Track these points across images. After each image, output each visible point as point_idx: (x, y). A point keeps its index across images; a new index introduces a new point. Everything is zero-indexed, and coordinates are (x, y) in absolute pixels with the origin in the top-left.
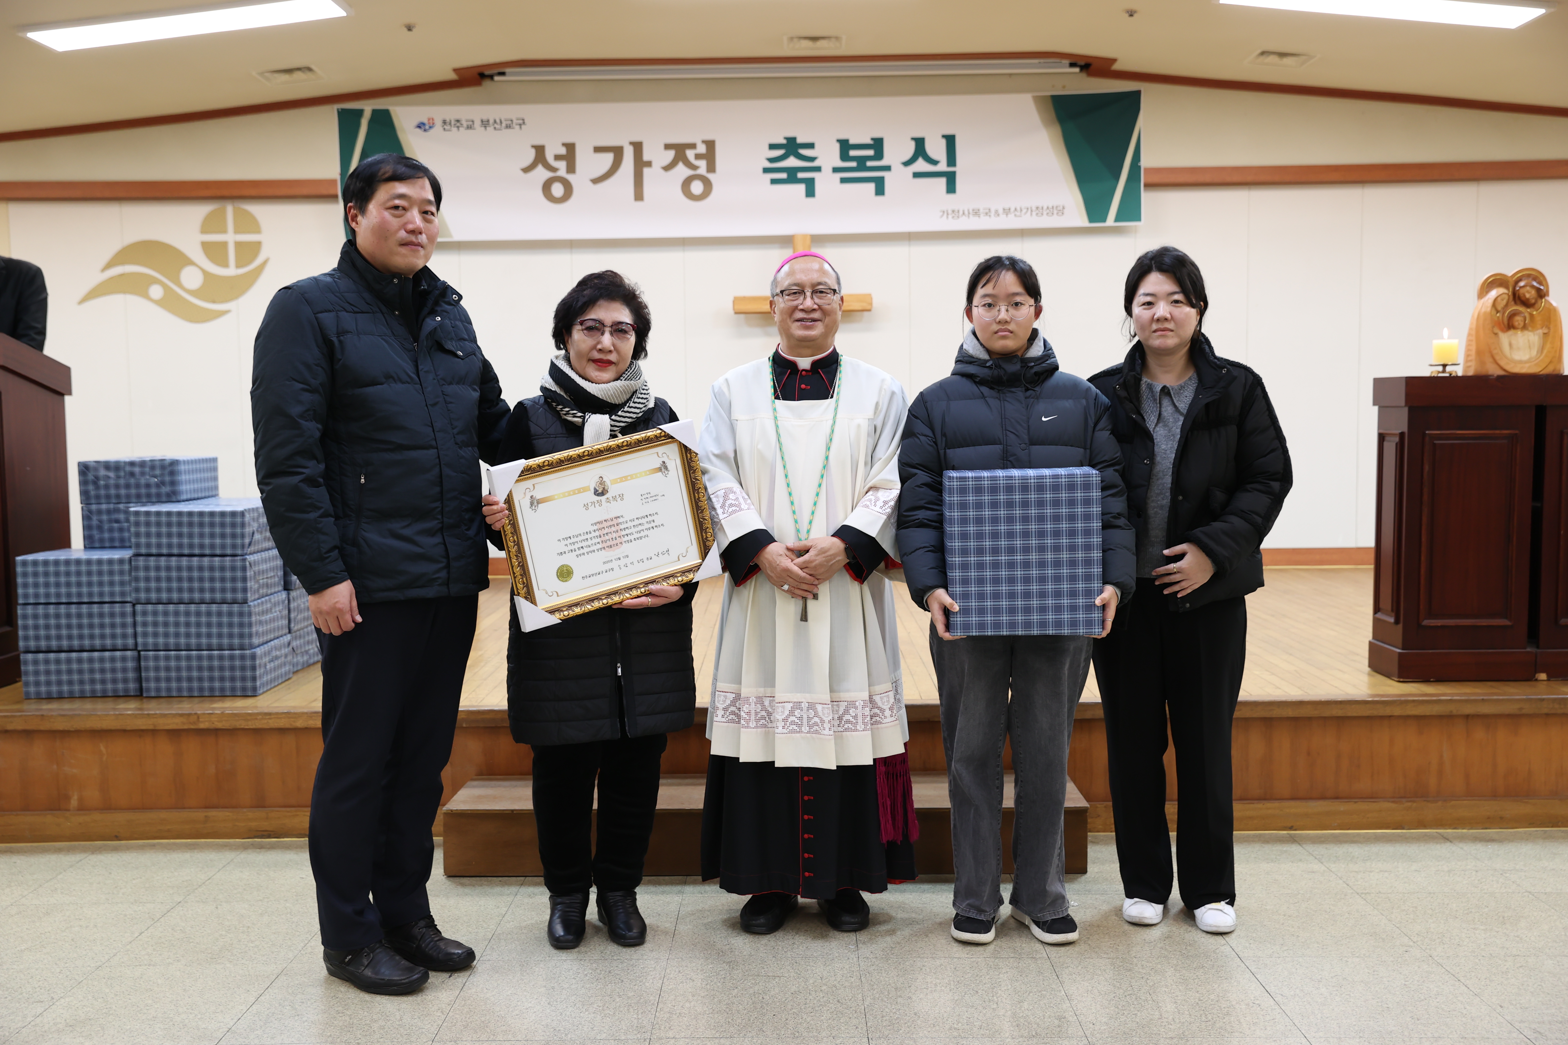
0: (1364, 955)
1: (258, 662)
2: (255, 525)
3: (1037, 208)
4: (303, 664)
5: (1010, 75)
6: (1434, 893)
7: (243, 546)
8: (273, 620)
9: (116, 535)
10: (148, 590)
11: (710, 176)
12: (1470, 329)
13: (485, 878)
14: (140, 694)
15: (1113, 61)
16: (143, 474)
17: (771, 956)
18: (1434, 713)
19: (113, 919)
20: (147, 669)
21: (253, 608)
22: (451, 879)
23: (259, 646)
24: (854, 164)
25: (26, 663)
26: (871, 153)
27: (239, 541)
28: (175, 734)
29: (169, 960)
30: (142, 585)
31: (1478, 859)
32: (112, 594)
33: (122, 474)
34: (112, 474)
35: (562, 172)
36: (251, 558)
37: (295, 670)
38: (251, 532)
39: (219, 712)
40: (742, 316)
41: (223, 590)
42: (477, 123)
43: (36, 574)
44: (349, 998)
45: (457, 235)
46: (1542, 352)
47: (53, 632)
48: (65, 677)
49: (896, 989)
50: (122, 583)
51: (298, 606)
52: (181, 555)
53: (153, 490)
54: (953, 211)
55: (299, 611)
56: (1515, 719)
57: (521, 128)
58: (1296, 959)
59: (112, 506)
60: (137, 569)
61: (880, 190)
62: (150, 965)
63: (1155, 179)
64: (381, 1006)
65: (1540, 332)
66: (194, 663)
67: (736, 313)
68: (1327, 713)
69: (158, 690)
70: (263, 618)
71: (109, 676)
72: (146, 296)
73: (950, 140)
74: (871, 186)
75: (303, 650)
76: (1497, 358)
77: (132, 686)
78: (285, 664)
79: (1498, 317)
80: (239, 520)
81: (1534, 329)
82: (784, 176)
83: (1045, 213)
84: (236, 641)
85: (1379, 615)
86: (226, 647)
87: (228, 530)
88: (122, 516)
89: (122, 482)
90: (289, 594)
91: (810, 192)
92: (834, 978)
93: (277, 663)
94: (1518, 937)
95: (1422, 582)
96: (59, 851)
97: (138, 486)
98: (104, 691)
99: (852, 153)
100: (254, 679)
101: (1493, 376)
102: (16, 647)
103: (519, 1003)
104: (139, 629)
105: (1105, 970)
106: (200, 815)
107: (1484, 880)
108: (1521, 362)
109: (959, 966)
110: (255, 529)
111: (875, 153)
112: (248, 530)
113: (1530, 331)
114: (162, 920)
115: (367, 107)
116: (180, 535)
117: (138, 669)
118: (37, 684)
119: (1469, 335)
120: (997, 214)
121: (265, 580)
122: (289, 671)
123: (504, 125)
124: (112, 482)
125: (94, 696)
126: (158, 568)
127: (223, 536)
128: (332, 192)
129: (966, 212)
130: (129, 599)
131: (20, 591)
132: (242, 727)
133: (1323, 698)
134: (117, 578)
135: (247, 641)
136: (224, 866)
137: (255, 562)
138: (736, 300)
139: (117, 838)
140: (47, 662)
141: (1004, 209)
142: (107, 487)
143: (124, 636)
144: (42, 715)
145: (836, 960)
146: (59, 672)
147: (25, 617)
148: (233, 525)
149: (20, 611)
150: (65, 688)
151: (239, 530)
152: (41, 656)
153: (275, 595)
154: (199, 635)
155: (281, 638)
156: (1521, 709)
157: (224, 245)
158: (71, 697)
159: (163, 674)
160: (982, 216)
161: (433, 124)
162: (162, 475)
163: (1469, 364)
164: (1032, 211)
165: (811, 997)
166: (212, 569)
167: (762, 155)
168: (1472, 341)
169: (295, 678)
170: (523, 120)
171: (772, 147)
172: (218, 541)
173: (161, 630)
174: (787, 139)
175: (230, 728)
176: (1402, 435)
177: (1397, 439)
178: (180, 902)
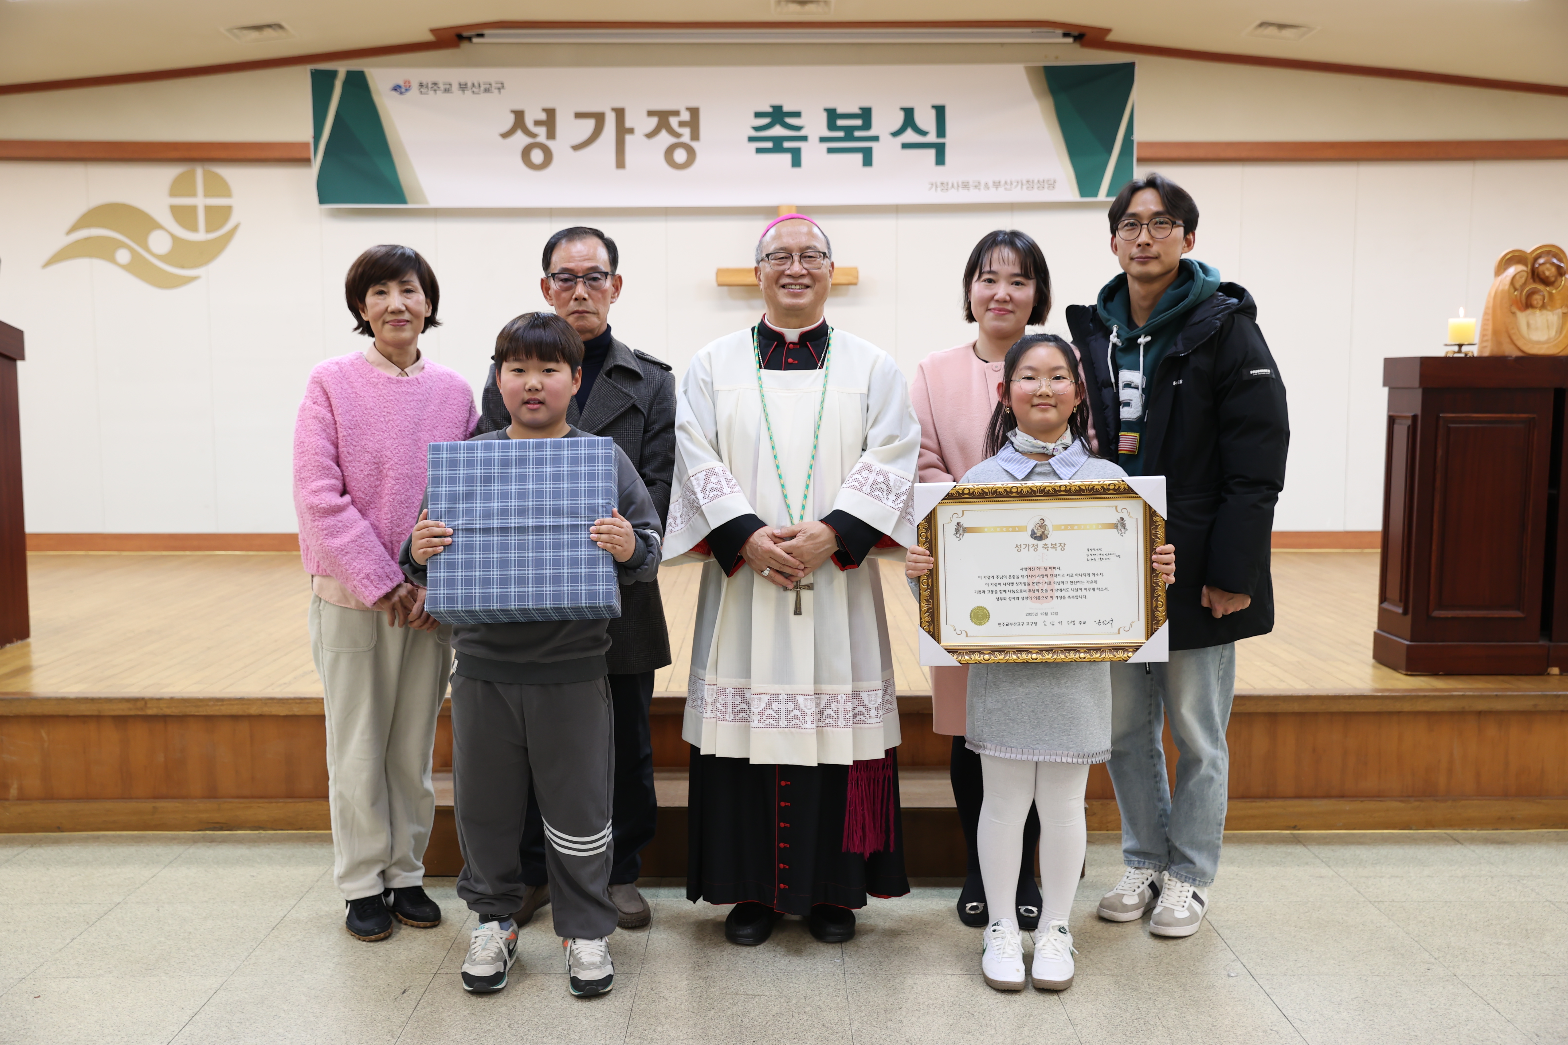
0: (1384, 973)
3: (1028, 181)
5: (1002, 44)
6: (1450, 902)
11: (694, 144)
12: (1487, 308)
13: (445, 877)
15: (1108, 31)
17: (751, 972)
18: (1446, 709)
19: (45, 922)
24: (841, 134)
26: (858, 122)
28: (121, 721)
29: (100, 971)
31: (1492, 864)
35: (542, 138)
39: (167, 697)
40: (725, 288)
42: (455, 87)
44: (292, 1018)
45: (434, 202)
46: (1561, 332)
49: (886, 1011)
54: (942, 184)
56: (1528, 716)
57: (500, 92)
58: (1312, 977)
61: (868, 161)
62: (79, 977)
63: (1147, 153)
64: (327, 1027)
65: (1560, 311)
67: (720, 285)
68: (1335, 709)
72: (112, 260)
73: (940, 111)
74: (859, 157)
76: (1514, 338)
79: (1516, 296)
81: (1553, 308)
82: (769, 145)
83: (1036, 187)
85: (1385, 605)
91: (796, 162)
92: (818, 998)
94: (1544, 953)
95: (1433, 571)
99: (840, 122)
101: (1511, 357)
103: (477, 1025)
105: (1109, 990)
106: (148, 805)
107: (1501, 887)
108: (1538, 343)
109: (952, 983)
111: (863, 122)
113: (1549, 310)
114: (97, 924)
115: (342, 68)
119: (1486, 313)
120: (987, 186)
123: (482, 88)
128: (304, 155)
129: (955, 185)
132: (192, 713)
133: (1331, 693)
136: (172, 862)
138: (720, 272)
139: (59, 829)
141: (994, 183)
145: (821, 976)
156: (1535, 705)
157: (193, 209)
160: (971, 189)
161: (410, 86)
163: (1485, 344)
164: (1022, 185)
165: (793, 1020)
167: (747, 124)
168: (1488, 320)
170: (502, 84)
171: (758, 115)
174: (773, 107)
175: (180, 714)
176: (1414, 418)
177: (1409, 422)
178: (119, 904)
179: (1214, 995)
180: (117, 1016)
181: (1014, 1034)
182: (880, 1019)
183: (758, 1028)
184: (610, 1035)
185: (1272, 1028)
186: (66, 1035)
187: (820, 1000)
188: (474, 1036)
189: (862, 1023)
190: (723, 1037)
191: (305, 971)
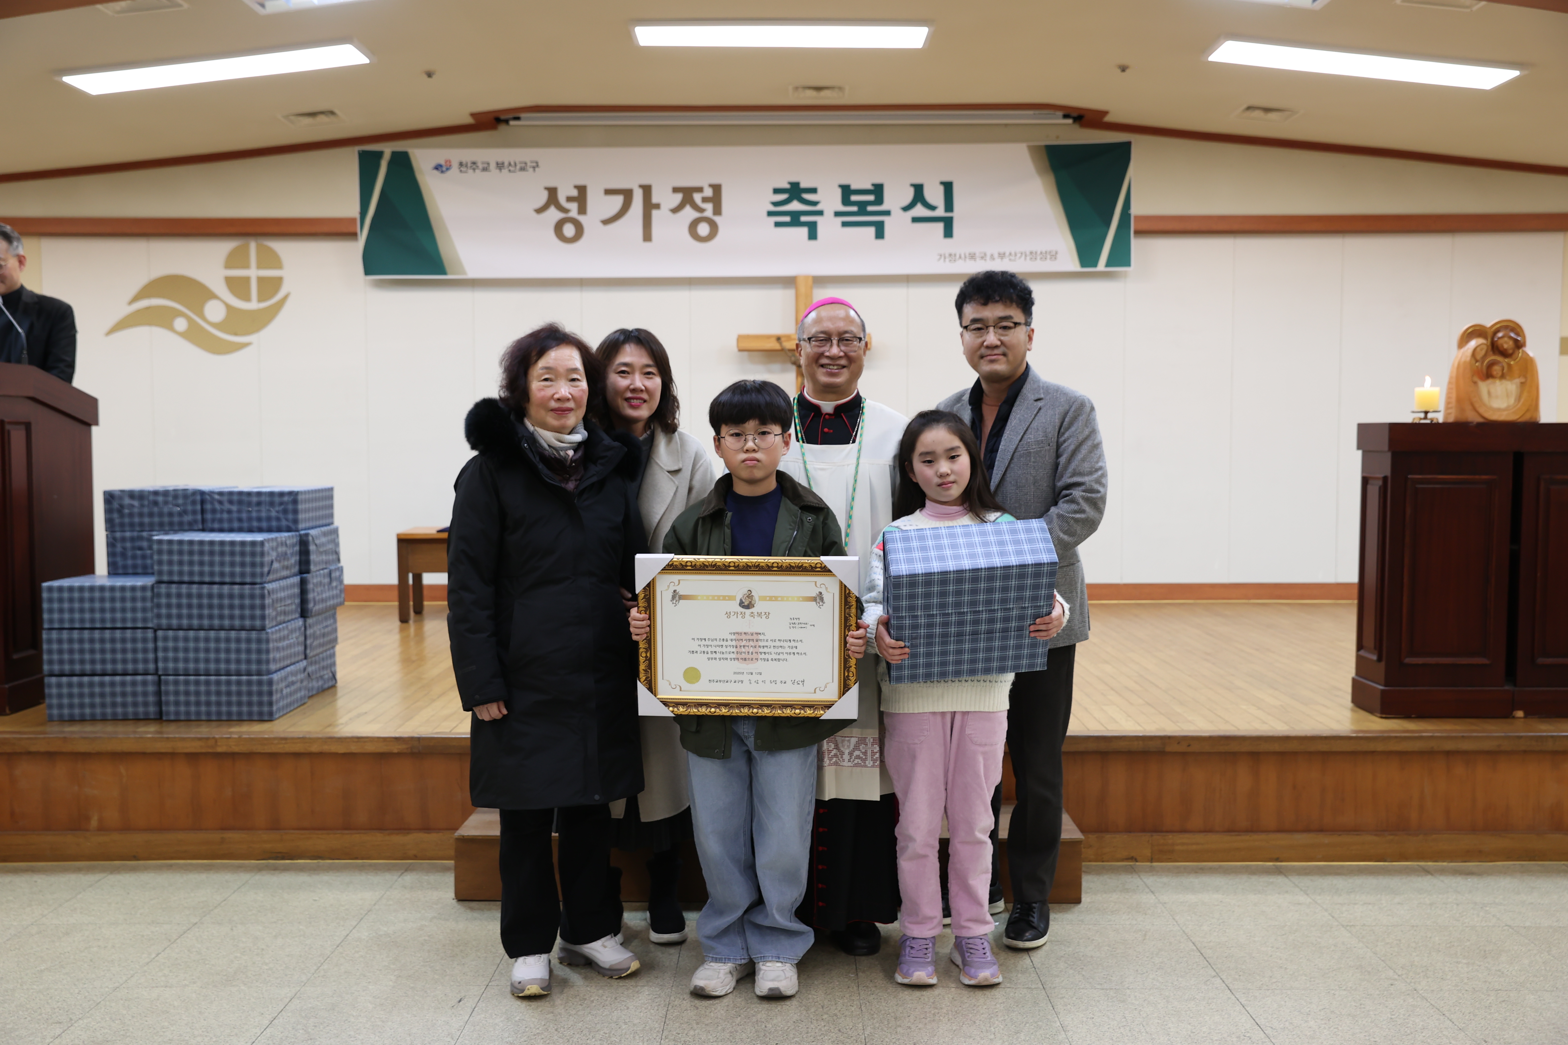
0: (1351, 988)
1: (274, 688)
2: (274, 555)
3: (1034, 251)
4: (318, 688)
5: (1006, 125)
6: (1417, 926)
7: (262, 575)
8: (290, 646)
9: (139, 562)
10: (169, 616)
11: (716, 219)
12: (1454, 378)
14: (160, 717)
15: (1105, 113)
16: (166, 503)
18: (1416, 749)
19: (131, 939)
20: (167, 693)
21: (270, 636)
22: (460, 902)
23: (276, 671)
24: (855, 209)
25: (50, 686)
26: (871, 198)
27: (258, 570)
28: (193, 757)
29: (185, 982)
30: (164, 611)
31: (1459, 892)
32: (134, 620)
33: (146, 502)
34: (136, 503)
35: (574, 213)
36: (269, 586)
37: (310, 694)
38: (270, 562)
39: (236, 736)
40: (747, 352)
41: (242, 617)
42: (493, 166)
43: (61, 600)
44: (361, 1022)
45: (472, 273)
46: (1519, 400)
47: (77, 656)
48: (87, 700)
49: (896, 1018)
50: (144, 610)
51: (314, 633)
52: (202, 583)
53: (176, 519)
54: (950, 254)
55: (315, 637)
56: (1493, 755)
57: (535, 170)
58: (1285, 991)
59: (135, 534)
60: (159, 595)
61: (880, 234)
62: (166, 986)
63: (1145, 226)
64: (393, 1030)
65: (1518, 381)
66: (213, 688)
67: (740, 350)
68: (1312, 748)
69: (177, 713)
70: (280, 644)
71: (130, 699)
72: (170, 328)
73: (948, 187)
74: (872, 230)
75: (318, 675)
76: (1477, 406)
77: (152, 709)
78: (300, 689)
79: (1477, 366)
80: (258, 549)
81: (1512, 378)
82: (787, 219)
84: (254, 667)
85: (1362, 653)
86: (243, 673)
87: (248, 559)
88: (145, 544)
89: (146, 510)
90: (305, 621)
91: (813, 235)
92: (834, 1007)
93: (293, 688)
94: (1499, 971)
96: (79, 870)
97: (161, 515)
98: (125, 714)
99: (854, 198)
100: (271, 704)
101: (1474, 423)
102: (40, 670)
103: (527, 1029)
104: (160, 654)
105: (1099, 1002)
106: (216, 836)
107: (1465, 913)
108: (1499, 410)
110: (274, 558)
111: (876, 198)
112: (267, 559)
113: (1508, 380)
114: (178, 941)
115: (387, 149)
116: (201, 563)
117: (159, 693)
118: (60, 706)
119: (1450, 383)
120: (995, 256)
121: (283, 608)
122: (305, 696)
123: (518, 167)
124: (136, 510)
125: (115, 719)
126: (179, 596)
127: (243, 564)
128: (351, 230)
129: (963, 256)
130: (150, 625)
131: (46, 616)
132: (258, 751)
133: (1309, 733)
134: (139, 605)
135: (264, 667)
136: (239, 888)
137: (273, 590)
138: (740, 338)
139: (135, 858)
140: (70, 685)
141: (999, 254)
142: (131, 515)
143: (146, 661)
144: (65, 738)
145: (837, 988)
146: (81, 695)
147: (50, 641)
148: (253, 554)
149: (45, 636)
150: (88, 711)
151: (258, 559)
152: (64, 679)
153: (293, 622)
154: (217, 661)
155: (297, 664)
156: (1499, 746)
157: (247, 280)
158: (93, 719)
159: (182, 698)
160: (978, 259)
161: (450, 165)
162: (185, 504)
163: (1450, 411)
165: (812, 1026)
166: (231, 596)
167: (767, 200)
168: (1452, 389)
169: (310, 702)
170: (537, 163)
171: (777, 191)
172: (238, 569)
173: (181, 655)
174: (791, 184)
175: (247, 752)
176: (1385, 479)
177: (1380, 483)
178: (196, 923)
180: (204, 1020)
182: (890, 1025)
183: (780, 1033)
184: (647, 1038)
185: (1245, 1035)
186: (160, 1036)
187: (836, 1009)
189: (874, 1028)
190: (749, 1040)
191: (370, 982)
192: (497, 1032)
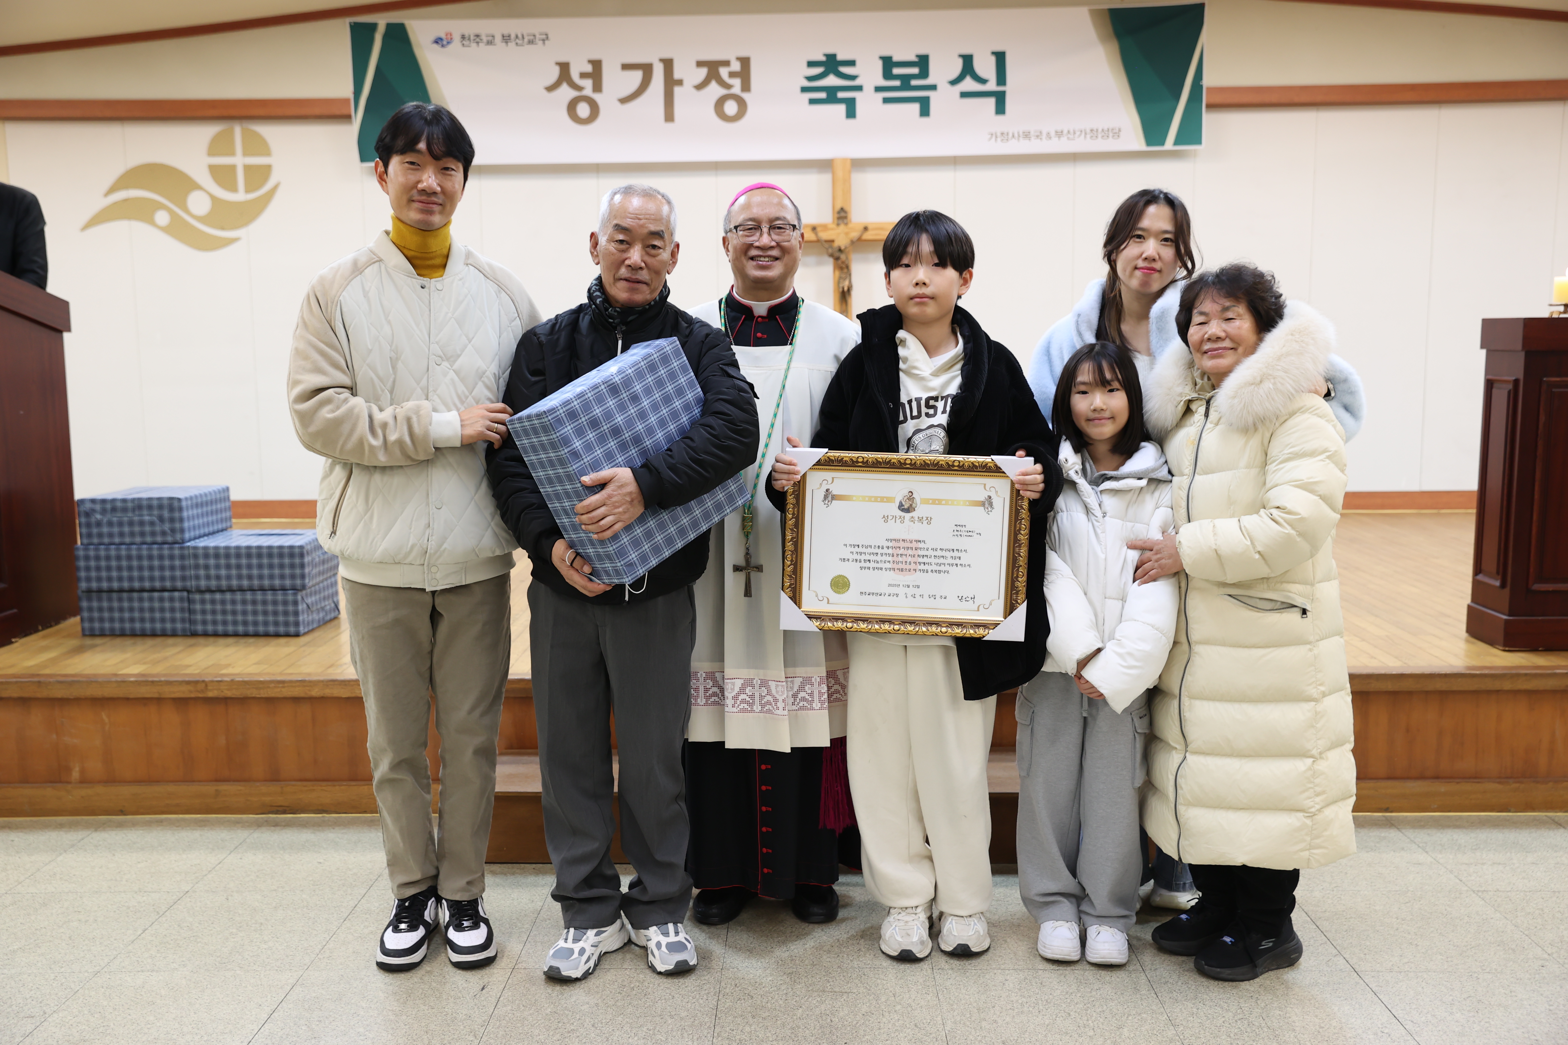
3: (1092, 130)
6: (1559, 892)
11: (745, 96)
13: (518, 865)
17: (836, 967)
18: (1548, 688)
19: (115, 912)
24: (897, 83)
26: (915, 70)
29: (174, 964)
35: (588, 91)
42: (498, 38)
44: (371, 1016)
49: (979, 1010)
54: (1002, 133)
57: (544, 43)
58: (1420, 974)
61: (925, 111)
62: (153, 970)
63: (1217, 99)
64: (407, 1026)
68: (1430, 687)
72: (151, 222)
73: (1000, 57)
74: (916, 107)
82: (823, 95)
83: (1099, 136)
85: (1481, 577)
91: (851, 113)
95: (1533, 542)
96: (60, 827)
99: (896, 71)
103: (560, 1025)
106: (210, 789)
111: (920, 70)
114: (167, 913)
115: (382, 21)
120: (1048, 136)
123: (526, 40)
128: (344, 112)
129: (1016, 135)
132: (253, 696)
136: (236, 847)
139: (122, 813)
141: (1056, 132)
157: (233, 168)
160: (1032, 138)
161: (451, 39)
164: (1086, 134)
165: (884, 1020)
167: (800, 73)
170: (547, 35)
171: (811, 64)
174: (827, 56)
175: (240, 698)
176: (1516, 382)
177: (1510, 386)
178: (187, 892)
179: (1318, 993)
180: (195, 1013)
181: (1113, 1035)
182: (973, 1019)
183: (849, 1029)
184: (697, 1036)
185: (1382, 1030)
186: (145, 1034)
187: (910, 998)
188: (558, 1036)
189: (955, 1023)
190: (813, 1038)
192: (526, 1028)
